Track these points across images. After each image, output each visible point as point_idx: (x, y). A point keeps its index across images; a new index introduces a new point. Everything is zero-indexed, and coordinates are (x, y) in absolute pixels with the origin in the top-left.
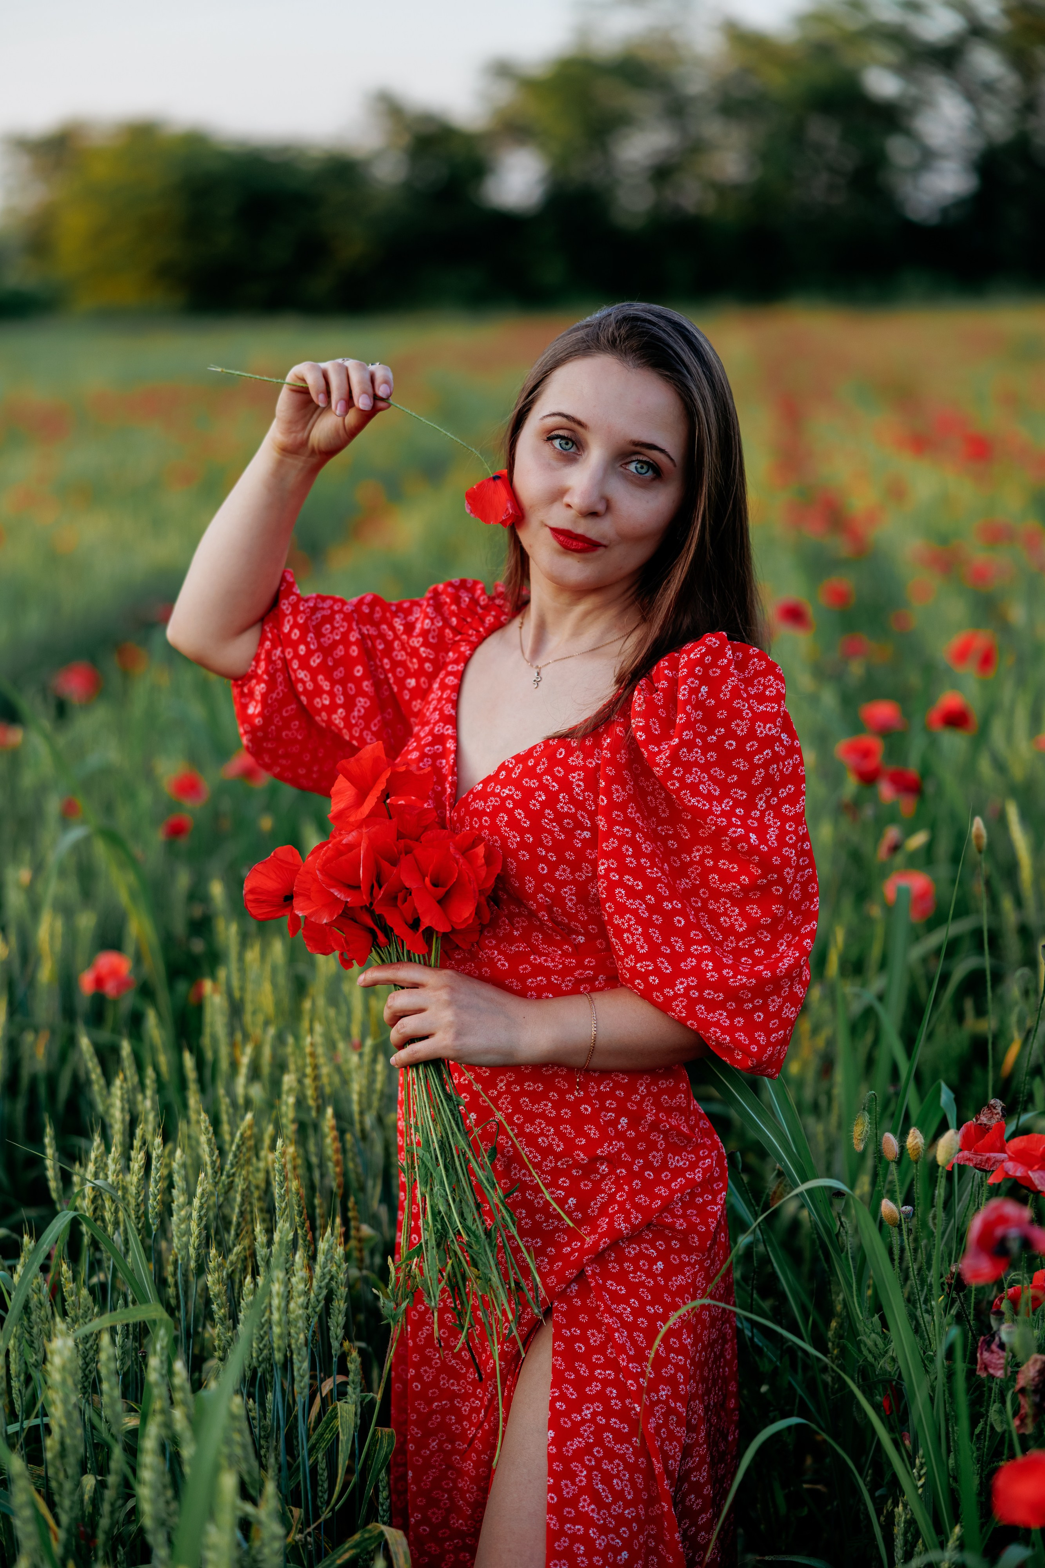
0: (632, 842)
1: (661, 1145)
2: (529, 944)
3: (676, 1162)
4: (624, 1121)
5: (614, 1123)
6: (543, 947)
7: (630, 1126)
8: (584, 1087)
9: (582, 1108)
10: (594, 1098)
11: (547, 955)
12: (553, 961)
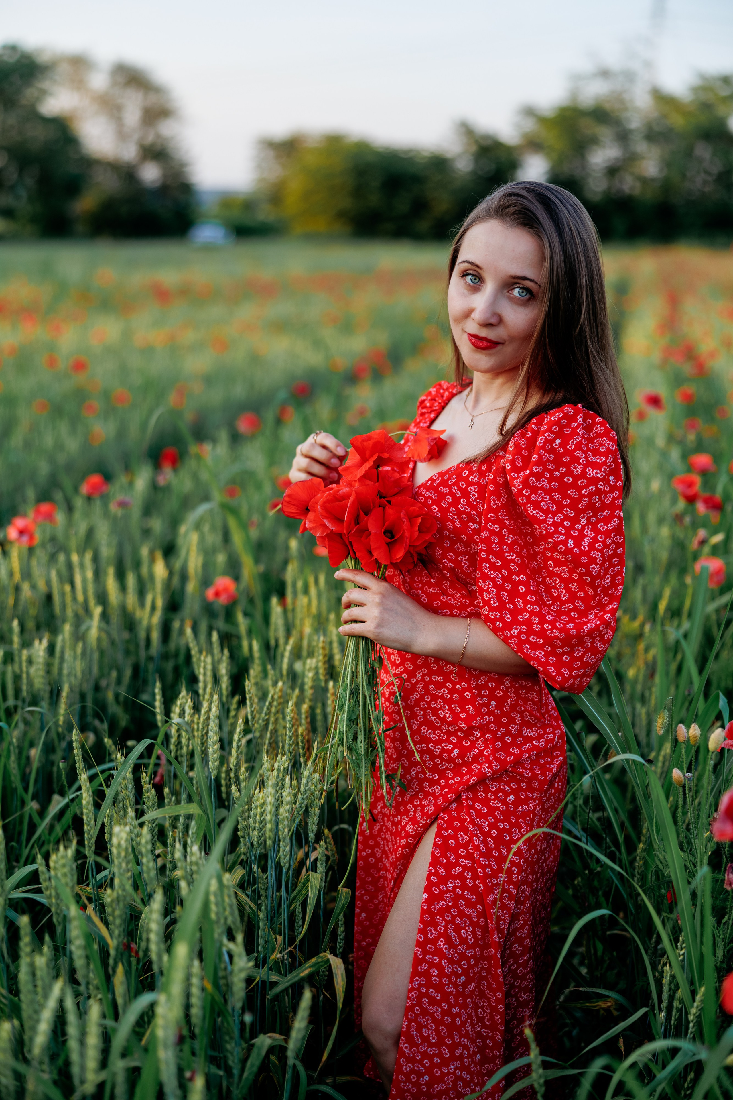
0: (499, 535)
1: (519, 720)
2: (441, 588)
3: (527, 732)
4: (493, 703)
5: (487, 705)
6: (450, 591)
7: (497, 707)
8: (468, 681)
9: (465, 694)
10: (474, 688)
11: (452, 596)
12: (455, 600)
